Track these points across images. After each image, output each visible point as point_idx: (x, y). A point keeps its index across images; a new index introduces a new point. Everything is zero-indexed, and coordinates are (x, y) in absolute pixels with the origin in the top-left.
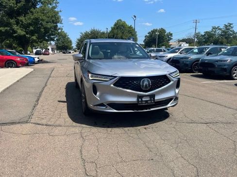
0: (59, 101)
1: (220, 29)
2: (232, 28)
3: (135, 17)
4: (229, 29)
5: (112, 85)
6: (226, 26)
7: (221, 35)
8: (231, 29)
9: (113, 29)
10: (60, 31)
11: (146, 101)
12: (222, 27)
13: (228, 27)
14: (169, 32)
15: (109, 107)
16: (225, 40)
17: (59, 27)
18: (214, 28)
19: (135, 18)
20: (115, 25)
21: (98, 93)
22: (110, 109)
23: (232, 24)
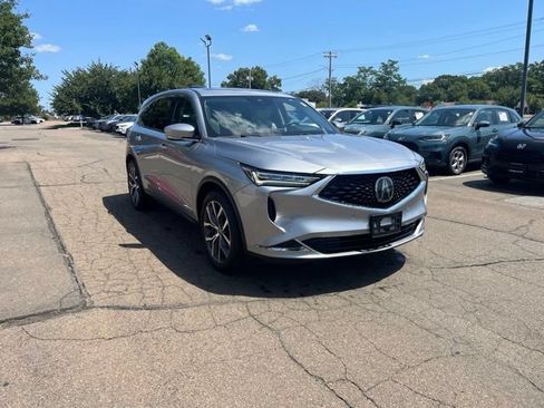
0: (125, 246)
1: (374, 73)
2: (396, 70)
3: (209, 39)
4: (390, 73)
5: (316, 197)
6: (385, 66)
7: (377, 85)
8: (395, 73)
9: (146, 65)
10: (23, 66)
11: (387, 228)
12: (377, 68)
13: (389, 68)
14: (275, 77)
15: (306, 248)
16: (384, 95)
17: (23, 55)
18: (362, 70)
19: (208, 42)
20: (152, 55)
21: (278, 217)
22: (310, 253)
23: (394, 63)
